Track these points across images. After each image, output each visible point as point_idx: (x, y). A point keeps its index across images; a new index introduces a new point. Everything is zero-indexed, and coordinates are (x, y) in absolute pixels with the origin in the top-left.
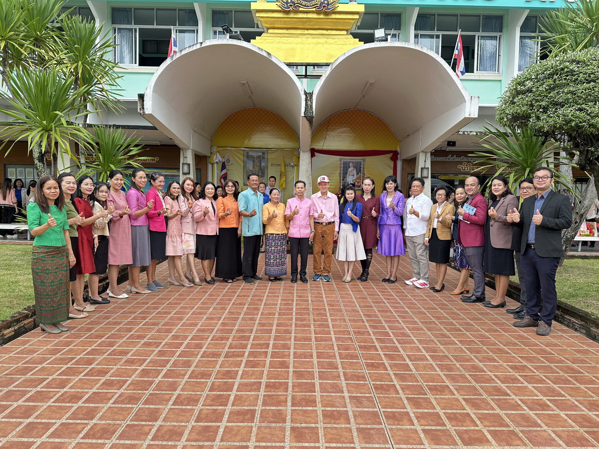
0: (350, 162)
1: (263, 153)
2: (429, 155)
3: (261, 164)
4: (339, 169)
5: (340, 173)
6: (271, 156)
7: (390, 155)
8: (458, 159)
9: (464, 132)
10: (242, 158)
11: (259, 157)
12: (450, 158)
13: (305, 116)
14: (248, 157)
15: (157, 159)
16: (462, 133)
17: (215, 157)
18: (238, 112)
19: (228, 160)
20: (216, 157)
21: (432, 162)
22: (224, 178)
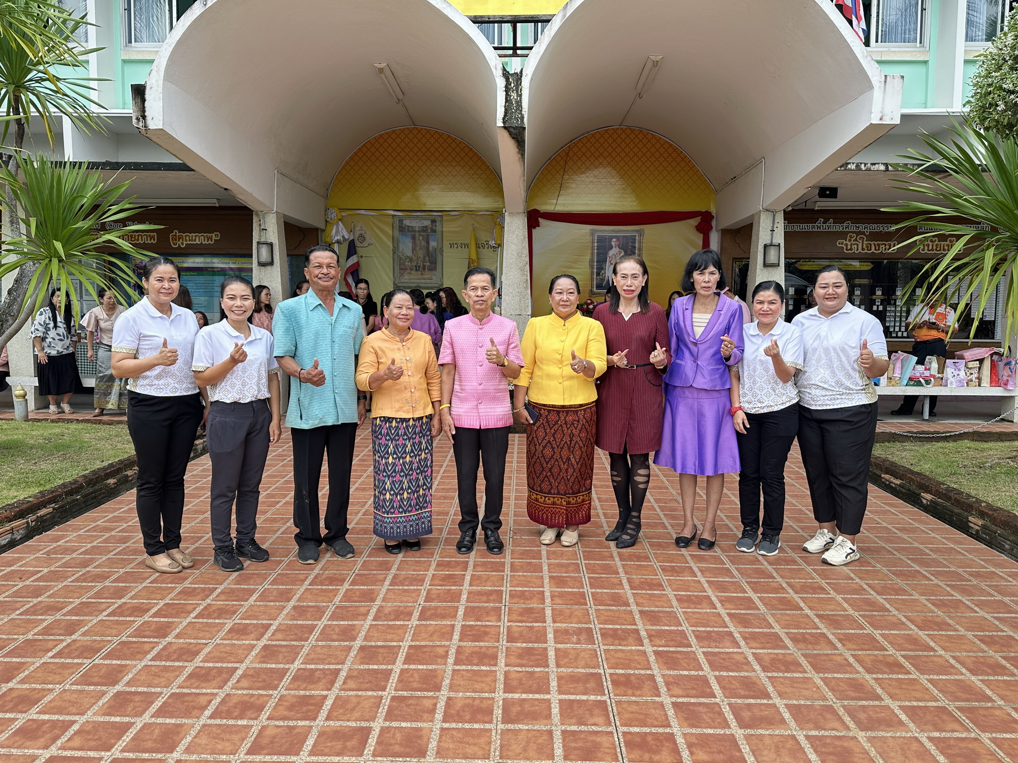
0: (611, 238)
1: (433, 221)
2: (780, 218)
3: (428, 243)
4: (589, 252)
5: (592, 261)
6: (448, 227)
7: (695, 222)
8: (838, 228)
9: (858, 166)
10: (391, 232)
11: (424, 229)
12: (821, 226)
13: (505, 128)
14: (402, 229)
15: (215, 236)
16: (853, 167)
17: (334, 231)
18: (381, 136)
19: (361, 236)
20: (337, 231)
21: (787, 235)
22: (352, 274)
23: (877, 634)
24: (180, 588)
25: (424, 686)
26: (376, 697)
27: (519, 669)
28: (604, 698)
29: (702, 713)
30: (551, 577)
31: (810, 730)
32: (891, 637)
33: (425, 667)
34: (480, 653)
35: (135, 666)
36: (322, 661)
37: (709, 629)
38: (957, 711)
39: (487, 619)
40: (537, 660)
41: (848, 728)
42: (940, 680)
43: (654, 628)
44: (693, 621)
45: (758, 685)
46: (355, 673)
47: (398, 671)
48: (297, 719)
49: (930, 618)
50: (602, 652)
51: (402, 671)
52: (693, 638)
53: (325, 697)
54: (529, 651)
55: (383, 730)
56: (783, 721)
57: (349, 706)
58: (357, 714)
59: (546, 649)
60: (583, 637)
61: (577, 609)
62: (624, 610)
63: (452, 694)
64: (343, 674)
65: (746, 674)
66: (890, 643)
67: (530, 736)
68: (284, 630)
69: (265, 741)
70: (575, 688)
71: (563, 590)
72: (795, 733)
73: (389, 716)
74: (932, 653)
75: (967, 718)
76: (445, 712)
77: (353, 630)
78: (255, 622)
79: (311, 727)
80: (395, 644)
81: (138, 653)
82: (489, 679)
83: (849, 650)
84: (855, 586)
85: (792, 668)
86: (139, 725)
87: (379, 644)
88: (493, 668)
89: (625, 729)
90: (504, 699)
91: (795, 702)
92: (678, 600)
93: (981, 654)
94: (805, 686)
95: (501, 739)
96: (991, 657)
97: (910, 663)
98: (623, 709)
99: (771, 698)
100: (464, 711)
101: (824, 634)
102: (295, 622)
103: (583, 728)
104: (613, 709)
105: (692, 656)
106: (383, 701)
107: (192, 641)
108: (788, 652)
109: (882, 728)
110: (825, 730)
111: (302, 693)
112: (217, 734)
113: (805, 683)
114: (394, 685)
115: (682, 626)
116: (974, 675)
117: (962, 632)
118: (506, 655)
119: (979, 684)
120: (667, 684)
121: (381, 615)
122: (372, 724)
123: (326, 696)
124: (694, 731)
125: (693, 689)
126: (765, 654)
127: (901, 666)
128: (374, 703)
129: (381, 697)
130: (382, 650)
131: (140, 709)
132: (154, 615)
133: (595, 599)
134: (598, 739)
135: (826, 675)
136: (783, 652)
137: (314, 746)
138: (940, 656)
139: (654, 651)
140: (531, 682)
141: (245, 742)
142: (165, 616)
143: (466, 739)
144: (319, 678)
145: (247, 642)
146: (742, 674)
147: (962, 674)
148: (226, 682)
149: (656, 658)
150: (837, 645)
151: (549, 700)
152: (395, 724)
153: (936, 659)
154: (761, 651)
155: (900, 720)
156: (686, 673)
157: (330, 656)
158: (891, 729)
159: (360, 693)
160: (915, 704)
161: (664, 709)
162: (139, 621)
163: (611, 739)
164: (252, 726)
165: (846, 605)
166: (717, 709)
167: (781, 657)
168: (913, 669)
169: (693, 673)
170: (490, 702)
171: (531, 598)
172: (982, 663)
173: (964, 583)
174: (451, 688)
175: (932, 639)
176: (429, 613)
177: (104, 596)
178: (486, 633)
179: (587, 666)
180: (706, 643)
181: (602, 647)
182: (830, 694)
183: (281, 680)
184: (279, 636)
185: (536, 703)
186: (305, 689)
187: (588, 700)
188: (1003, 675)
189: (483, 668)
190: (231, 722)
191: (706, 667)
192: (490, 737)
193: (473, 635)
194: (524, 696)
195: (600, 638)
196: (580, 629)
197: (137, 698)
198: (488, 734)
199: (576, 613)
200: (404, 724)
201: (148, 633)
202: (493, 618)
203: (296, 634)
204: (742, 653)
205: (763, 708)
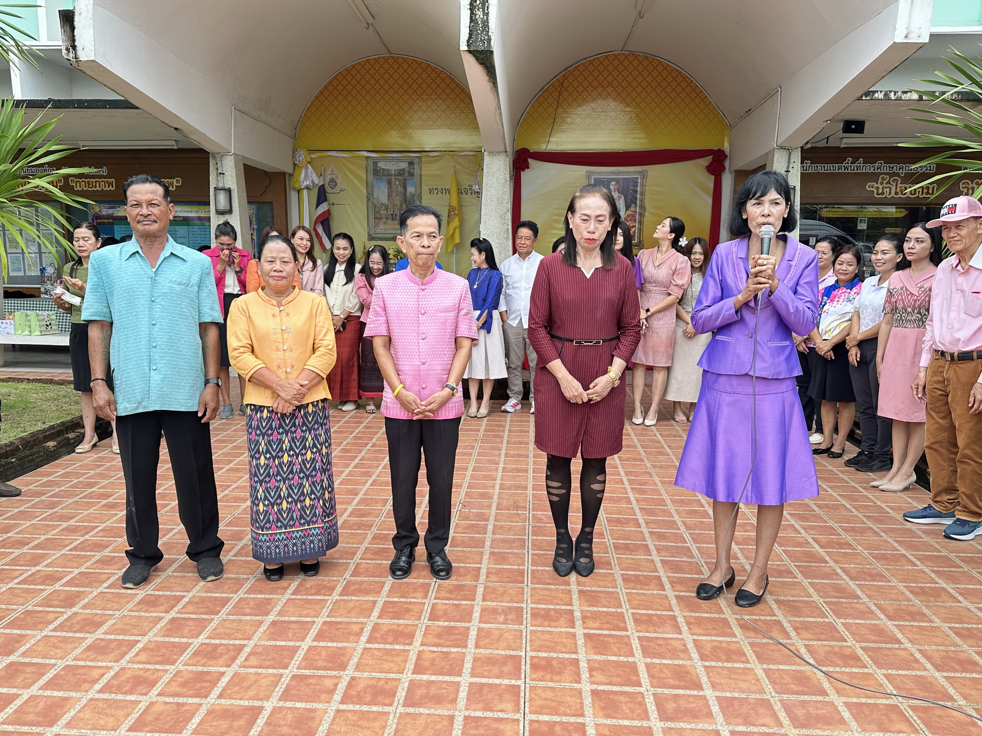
2: (796, 157)
7: (705, 161)
8: (869, 169)
9: (886, 94)
12: (849, 166)
13: (470, 51)
16: (881, 96)
17: (303, 176)
20: (306, 176)
21: (805, 176)
23: (839, 623)
24: (98, 556)
25: (330, 664)
26: (275, 675)
27: (435, 649)
28: (519, 683)
29: (621, 702)
30: (492, 553)
31: (738, 725)
32: (854, 628)
33: (335, 644)
34: (397, 631)
35: (35, 636)
36: (229, 636)
37: (650, 612)
38: (909, 710)
39: (412, 595)
40: (457, 640)
41: (781, 725)
42: (898, 675)
43: (591, 609)
44: (636, 602)
45: (691, 675)
46: (260, 649)
47: (306, 648)
48: (188, 696)
49: (904, 607)
50: (528, 634)
51: (310, 648)
52: (632, 620)
53: (223, 674)
54: (449, 630)
55: (275, 710)
56: (710, 715)
57: (245, 684)
58: (251, 693)
59: (468, 628)
60: (512, 616)
61: (512, 588)
62: (563, 590)
63: (357, 674)
64: (247, 650)
65: (681, 662)
66: (853, 634)
67: (429, 720)
68: (197, 603)
69: (149, 718)
70: (489, 671)
71: (501, 566)
72: (719, 728)
73: (286, 695)
74: (896, 646)
75: (919, 718)
76: (345, 693)
77: (269, 604)
78: (168, 593)
79: (201, 705)
80: (309, 619)
81: (41, 622)
82: (399, 659)
83: (802, 639)
84: (827, 570)
85: (734, 657)
86: (25, 697)
87: (293, 619)
88: (407, 647)
89: (534, 717)
90: (411, 680)
91: (728, 694)
92: (624, 580)
93: (953, 649)
94: (744, 677)
95: (398, 724)
96: (964, 652)
97: (869, 656)
98: (536, 695)
99: (702, 689)
100: (365, 692)
101: (779, 621)
102: (210, 595)
103: (489, 714)
104: (525, 694)
105: (626, 640)
106: (283, 680)
107: (99, 612)
108: (734, 639)
109: (819, 725)
110: (754, 725)
111: (200, 669)
112: (102, 709)
113: (745, 674)
114: (298, 663)
115: (621, 607)
116: (939, 671)
117: (937, 622)
118: (425, 633)
119: (942, 681)
120: (591, 670)
121: (301, 588)
122: (265, 704)
123: (225, 673)
124: (608, 722)
125: (618, 676)
126: (707, 641)
127: (857, 659)
128: (273, 682)
129: (282, 675)
130: (293, 626)
131: (30, 681)
132: (67, 584)
133: (533, 577)
134: (502, 727)
135: (771, 666)
136: (729, 639)
137: (199, 724)
138: (906, 649)
139: (585, 634)
140: (443, 663)
141: (130, 718)
142: (77, 586)
143: (361, 723)
144: (221, 654)
145: (155, 614)
146: (676, 662)
147: (926, 669)
148: (123, 655)
149: (585, 643)
150: (791, 634)
151: (458, 684)
152: (289, 704)
153: (899, 652)
154: (704, 638)
155: (842, 718)
156: (614, 658)
157: (237, 631)
158: (830, 727)
159: (260, 671)
160: (863, 700)
161: (581, 697)
162: (49, 589)
163: (516, 727)
164: (140, 702)
165: (811, 591)
166: (640, 699)
167: (724, 645)
168: (870, 662)
169: (622, 659)
170: (394, 683)
171: (465, 575)
172: (952, 658)
173: (953, 569)
174: (357, 668)
175: (900, 630)
176: (353, 588)
177: (20, 563)
178: (408, 610)
179: (509, 648)
180: (644, 626)
181: (530, 628)
182: (770, 687)
183: (181, 655)
184: (190, 608)
185: (444, 685)
186: (203, 665)
187: (500, 685)
188: (972, 672)
189: (397, 647)
190: (120, 697)
191: (638, 653)
192: (386, 721)
193: (394, 612)
194: (433, 678)
195: (529, 618)
196: (510, 608)
197: (29, 669)
198: (385, 718)
199: (510, 591)
200: (298, 705)
201: (55, 603)
202: (420, 595)
203: (208, 607)
204: (682, 639)
205: (691, 699)
